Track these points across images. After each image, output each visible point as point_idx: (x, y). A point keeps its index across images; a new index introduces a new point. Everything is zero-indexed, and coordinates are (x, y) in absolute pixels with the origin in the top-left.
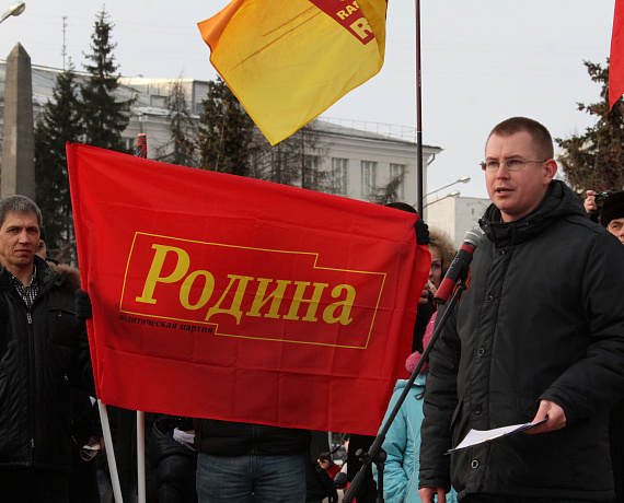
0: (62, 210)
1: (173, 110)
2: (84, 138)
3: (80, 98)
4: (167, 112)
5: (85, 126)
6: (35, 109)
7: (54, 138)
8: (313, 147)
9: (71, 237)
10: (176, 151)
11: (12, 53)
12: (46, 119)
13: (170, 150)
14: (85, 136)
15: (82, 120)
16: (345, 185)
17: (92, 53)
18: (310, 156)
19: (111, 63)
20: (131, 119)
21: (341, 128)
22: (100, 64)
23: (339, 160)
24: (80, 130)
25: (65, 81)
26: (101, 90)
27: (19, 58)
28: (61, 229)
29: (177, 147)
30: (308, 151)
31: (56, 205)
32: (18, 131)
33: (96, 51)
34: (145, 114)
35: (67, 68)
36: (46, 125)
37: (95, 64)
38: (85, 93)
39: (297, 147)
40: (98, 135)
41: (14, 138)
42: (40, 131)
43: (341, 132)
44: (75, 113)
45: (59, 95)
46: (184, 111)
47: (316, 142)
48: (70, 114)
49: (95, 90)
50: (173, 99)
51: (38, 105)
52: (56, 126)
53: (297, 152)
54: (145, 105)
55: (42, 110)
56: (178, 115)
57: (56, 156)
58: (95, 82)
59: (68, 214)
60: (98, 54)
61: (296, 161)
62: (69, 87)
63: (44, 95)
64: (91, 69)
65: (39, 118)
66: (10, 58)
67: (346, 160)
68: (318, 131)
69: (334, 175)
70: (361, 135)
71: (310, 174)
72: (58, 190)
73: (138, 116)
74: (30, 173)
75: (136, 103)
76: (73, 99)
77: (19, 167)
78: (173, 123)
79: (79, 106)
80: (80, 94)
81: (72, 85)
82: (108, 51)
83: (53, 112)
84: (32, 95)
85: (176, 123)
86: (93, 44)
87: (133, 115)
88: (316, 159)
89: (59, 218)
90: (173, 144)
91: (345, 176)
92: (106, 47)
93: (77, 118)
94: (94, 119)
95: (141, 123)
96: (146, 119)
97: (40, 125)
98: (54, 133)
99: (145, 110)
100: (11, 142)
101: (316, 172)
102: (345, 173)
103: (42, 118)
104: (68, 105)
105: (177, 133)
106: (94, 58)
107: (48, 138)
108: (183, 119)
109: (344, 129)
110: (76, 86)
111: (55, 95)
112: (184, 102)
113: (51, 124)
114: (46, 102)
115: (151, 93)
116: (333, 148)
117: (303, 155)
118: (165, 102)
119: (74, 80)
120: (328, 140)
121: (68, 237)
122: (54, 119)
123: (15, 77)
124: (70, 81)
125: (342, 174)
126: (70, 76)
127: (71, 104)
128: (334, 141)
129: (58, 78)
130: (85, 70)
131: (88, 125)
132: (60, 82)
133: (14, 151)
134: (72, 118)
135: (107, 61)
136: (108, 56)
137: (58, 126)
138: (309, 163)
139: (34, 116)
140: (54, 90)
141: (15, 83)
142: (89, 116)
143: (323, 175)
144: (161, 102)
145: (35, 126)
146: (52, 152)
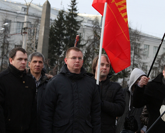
0: (56, 54)
1: (95, 25)
2: (65, 32)
3: (65, 19)
4: (92, 25)
5: (66, 28)
6: (51, 21)
7: (56, 31)
8: (139, 40)
9: (59, 63)
10: (94, 38)
11: (45, 3)
12: (54, 25)
13: (92, 38)
14: (66, 31)
15: (65, 26)
16: (148, 54)
17: (70, 5)
18: (137, 43)
19: (76, 8)
20: (81, 27)
21: (148, 35)
22: (72, 9)
23: (147, 45)
24: (64, 29)
25: (61, 13)
26: (72, 17)
27: (47, 5)
28: (55, 60)
29: (95, 37)
30: (137, 42)
31: (55, 52)
32: (45, 28)
33: (72, 4)
34: (85, 26)
35: (62, 9)
36: (54, 26)
37: (71, 8)
38: (67, 17)
39: (133, 40)
40: (70, 31)
41: (43, 30)
42: (52, 28)
43: (148, 36)
44: (63, 23)
45: (59, 17)
46: (98, 26)
47: (140, 39)
48: (62, 24)
49: (70, 17)
50: (95, 22)
51: (52, 20)
52: (57, 27)
53: (133, 41)
54: (86, 23)
55: (53, 22)
56: (96, 27)
57: (56, 37)
58: (70, 14)
59: (58, 56)
60: (72, 5)
61: (133, 45)
62: (62, 15)
63: (54, 17)
64: (70, 10)
65: (52, 24)
66: (44, 5)
67: (149, 46)
68: (141, 36)
69: (144, 50)
70: (155, 38)
71: (137, 49)
72: (56, 48)
73: (83, 26)
74: (47, 42)
75: (83, 22)
76: (63, 19)
77: (44, 39)
78: (94, 29)
79: (65, 21)
80: (65, 17)
81: (63, 15)
82: (75, 4)
83: (57, 22)
84: (50, 17)
85: (95, 29)
86: (71, 2)
87: (81, 26)
88: (139, 45)
89: (55, 56)
90: (94, 36)
91: (148, 51)
92: (75, 3)
93: (64, 25)
94: (69, 26)
95: (84, 29)
96: (86, 27)
97: (52, 26)
98: (56, 29)
99: (86, 24)
100: (42, 31)
101: (139, 48)
102: (148, 50)
103: (53, 24)
104: (61, 21)
105: (95, 33)
106: (71, 6)
107: (54, 31)
108: (97, 28)
109: (149, 35)
110: (65, 15)
111: (58, 18)
112: (98, 23)
113: (55, 26)
114: (54, 19)
115: (88, 19)
116: (145, 41)
117: (135, 43)
118: (92, 22)
119: (64, 13)
120: (144, 39)
121: (58, 63)
122: (57, 25)
123: (45, 11)
124: (63, 13)
125: (147, 50)
126: (63, 11)
127: (62, 21)
128: (146, 39)
129: (59, 12)
130: (68, 10)
131: (67, 27)
132: (59, 13)
133: (43, 34)
134: (62, 25)
135: (75, 8)
136: (75, 6)
137: (58, 27)
138: (137, 45)
139: (50, 23)
140: (57, 16)
141: (45, 12)
142: (68, 25)
143: (141, 50)
144: (91, 22)
145: (50, 27)
146: (55, 35)
